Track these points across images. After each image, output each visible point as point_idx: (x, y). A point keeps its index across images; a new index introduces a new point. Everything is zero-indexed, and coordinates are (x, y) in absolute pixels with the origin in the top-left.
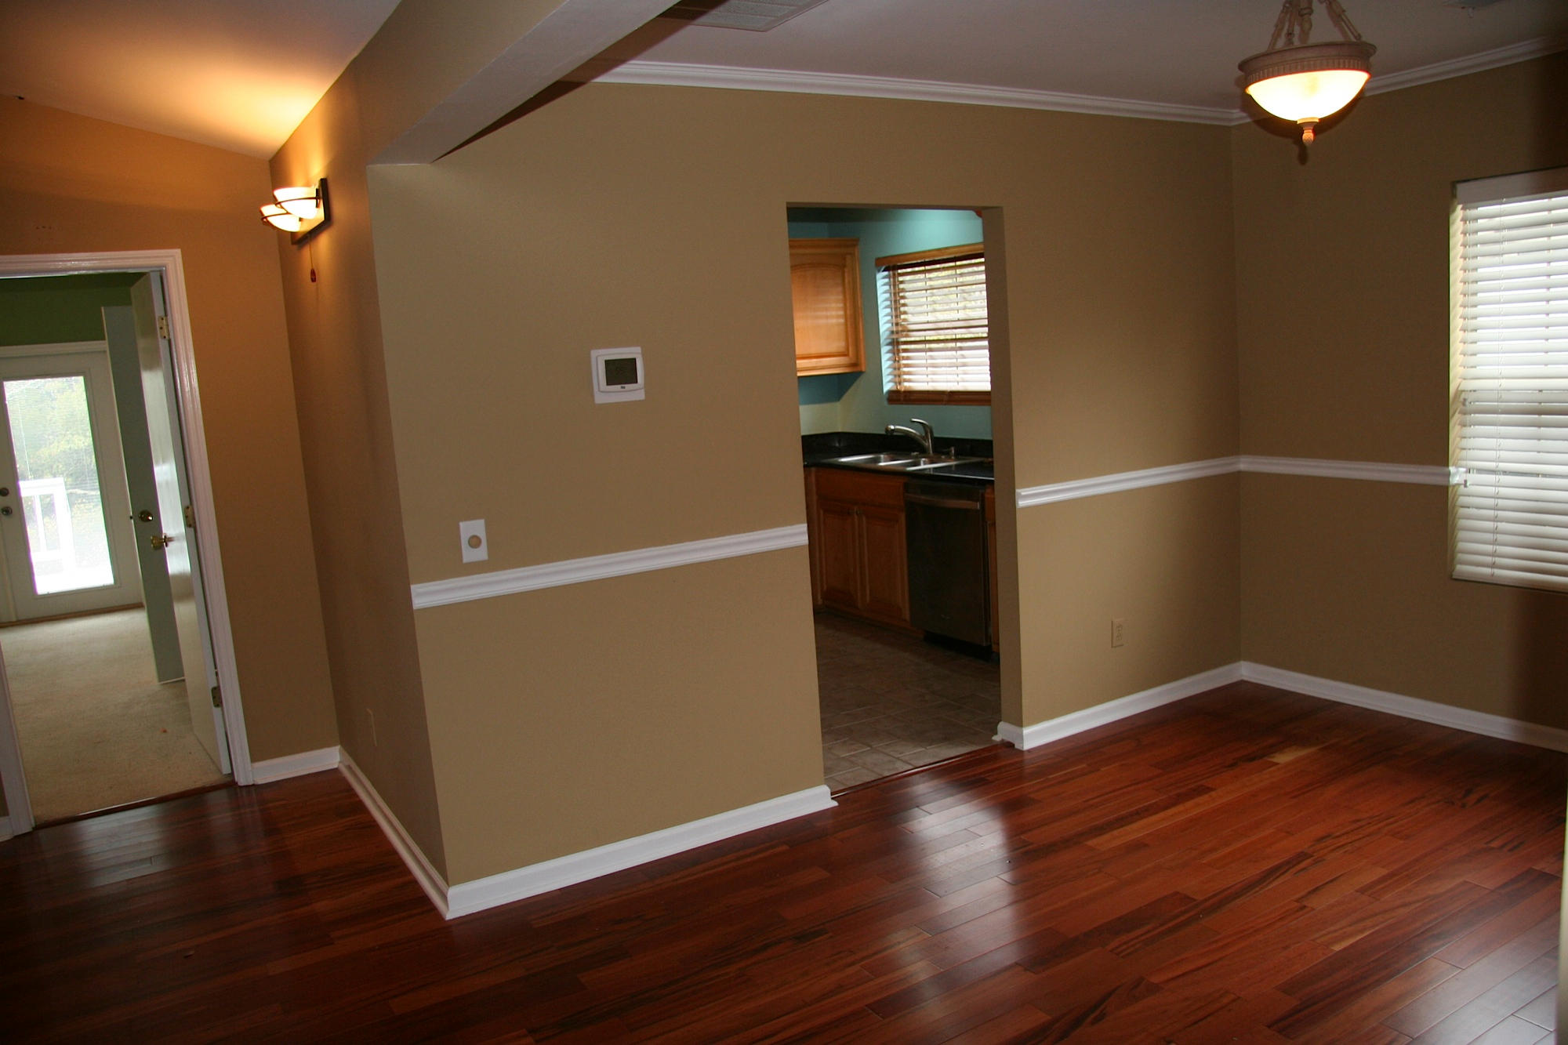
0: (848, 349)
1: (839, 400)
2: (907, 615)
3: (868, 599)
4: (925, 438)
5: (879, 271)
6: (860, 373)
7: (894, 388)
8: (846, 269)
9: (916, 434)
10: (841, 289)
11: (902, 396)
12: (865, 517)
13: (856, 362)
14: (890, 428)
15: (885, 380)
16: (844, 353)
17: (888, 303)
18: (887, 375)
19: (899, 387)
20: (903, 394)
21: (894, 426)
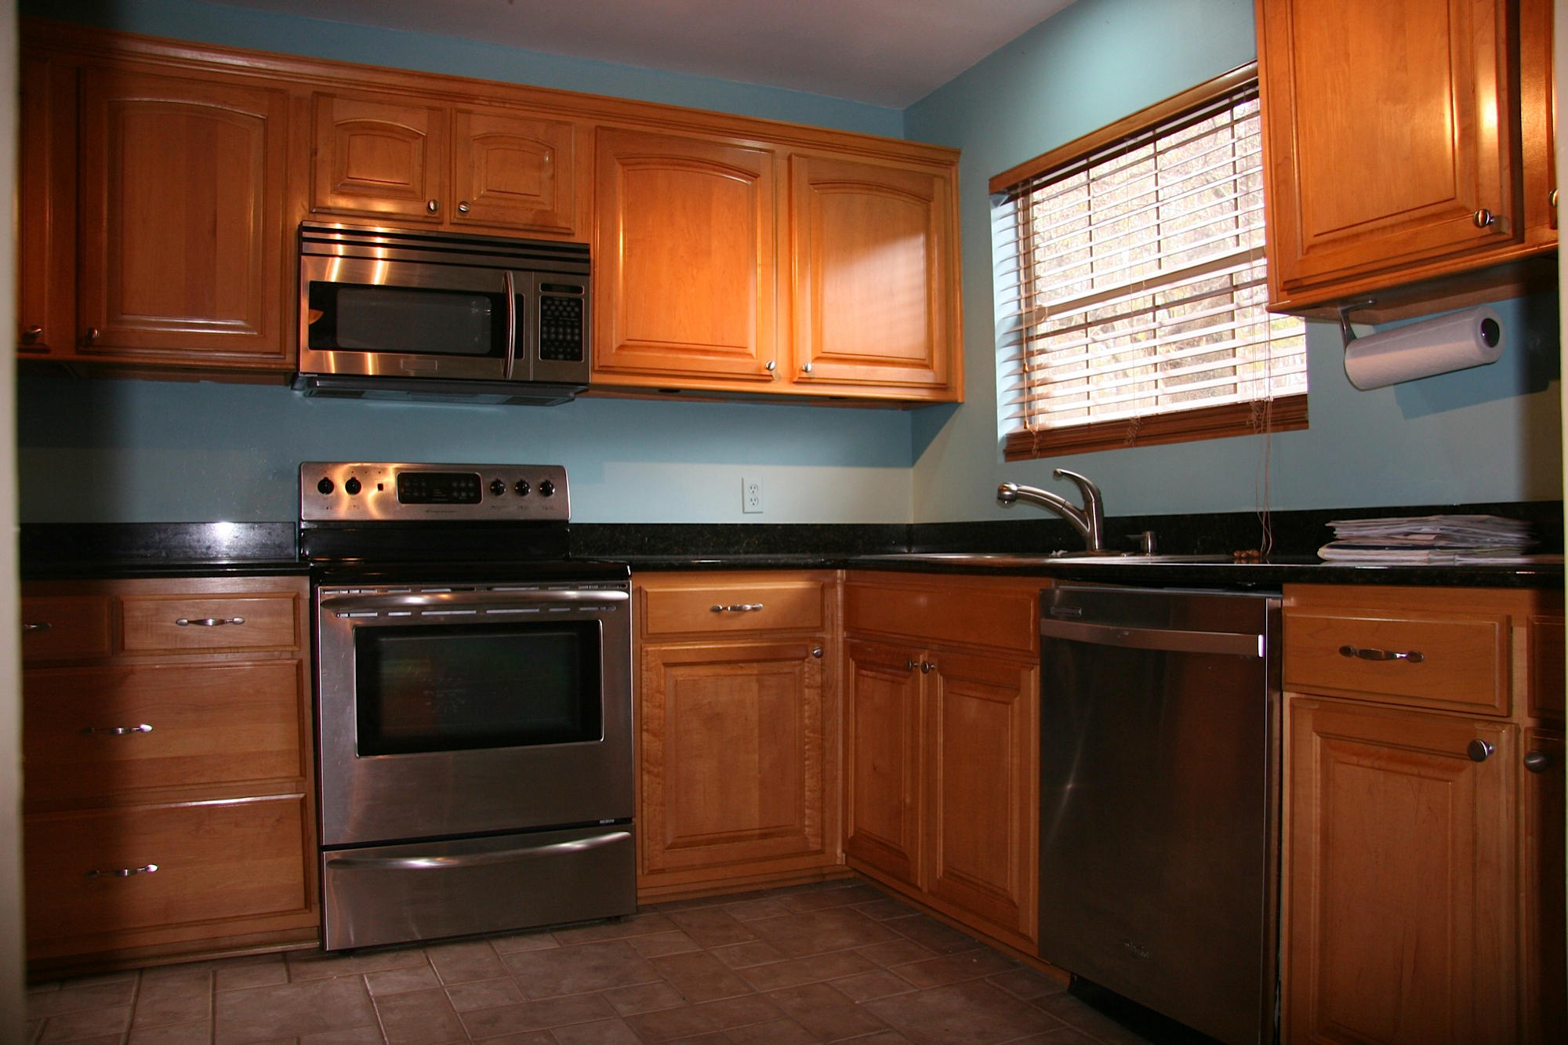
0: (931, 355)
1: (913, 463)
2: (1030, 923)
3: (940, 868)
4: (1085, 514)
5: (996, 204)
6: (954, 405)
7: (1021, 429)
8: (932, 204)
9: (1064, 505)
10: (921, 239)
11: (1036, 441)
12: (942, 678)
13: (944, 381)
14: (1009, 490)
15: (1001, 414)
16: (923, 362)
17: (1012, 264)
18: (1006, 405)
19: (1028, 426)
20: (1037, 436)
21: (1017, 486)
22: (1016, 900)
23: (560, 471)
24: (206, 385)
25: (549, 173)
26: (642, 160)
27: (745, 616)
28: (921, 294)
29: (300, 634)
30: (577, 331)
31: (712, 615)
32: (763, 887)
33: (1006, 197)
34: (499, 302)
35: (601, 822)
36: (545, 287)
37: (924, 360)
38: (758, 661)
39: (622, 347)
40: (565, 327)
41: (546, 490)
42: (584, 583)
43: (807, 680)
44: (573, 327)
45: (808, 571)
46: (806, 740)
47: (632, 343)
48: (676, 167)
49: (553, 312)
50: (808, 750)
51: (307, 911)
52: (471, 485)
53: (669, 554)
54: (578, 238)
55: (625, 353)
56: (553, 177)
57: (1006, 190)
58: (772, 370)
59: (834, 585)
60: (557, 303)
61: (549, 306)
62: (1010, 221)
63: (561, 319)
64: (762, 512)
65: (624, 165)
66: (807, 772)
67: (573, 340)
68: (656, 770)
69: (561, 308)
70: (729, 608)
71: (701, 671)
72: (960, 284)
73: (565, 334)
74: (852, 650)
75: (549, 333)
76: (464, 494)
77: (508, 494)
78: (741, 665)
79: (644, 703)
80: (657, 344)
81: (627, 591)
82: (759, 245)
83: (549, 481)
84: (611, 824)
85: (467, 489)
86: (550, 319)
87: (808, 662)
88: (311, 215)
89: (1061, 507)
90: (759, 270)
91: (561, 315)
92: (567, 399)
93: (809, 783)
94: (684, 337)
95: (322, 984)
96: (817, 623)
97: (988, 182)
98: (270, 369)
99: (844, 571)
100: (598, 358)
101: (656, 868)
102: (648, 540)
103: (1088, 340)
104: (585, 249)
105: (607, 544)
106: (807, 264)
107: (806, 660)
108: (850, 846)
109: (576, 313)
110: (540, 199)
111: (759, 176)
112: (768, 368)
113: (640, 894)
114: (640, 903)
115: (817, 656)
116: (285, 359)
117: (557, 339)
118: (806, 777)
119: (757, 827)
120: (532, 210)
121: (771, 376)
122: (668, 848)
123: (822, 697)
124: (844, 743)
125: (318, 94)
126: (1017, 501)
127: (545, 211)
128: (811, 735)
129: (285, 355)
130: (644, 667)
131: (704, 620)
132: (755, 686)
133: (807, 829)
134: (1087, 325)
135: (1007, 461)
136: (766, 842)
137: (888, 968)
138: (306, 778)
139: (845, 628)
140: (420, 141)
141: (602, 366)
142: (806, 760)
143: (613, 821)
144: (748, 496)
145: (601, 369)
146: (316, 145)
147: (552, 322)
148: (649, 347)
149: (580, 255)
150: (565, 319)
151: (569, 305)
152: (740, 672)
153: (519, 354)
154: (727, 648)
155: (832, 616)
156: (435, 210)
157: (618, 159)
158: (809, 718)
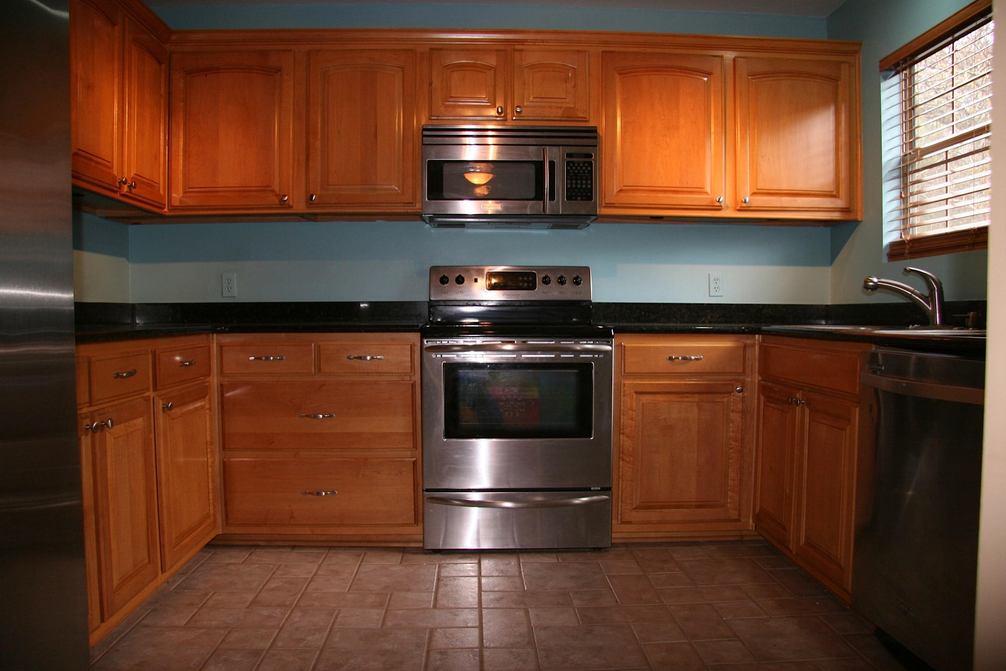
0: (837, 189)
1: (832, 263)
2: (849, 582)
3: (803, 538)
4: (929, 298)
5: (886, 78)
7: (899, 239)
8: (840, 83)
9: (912, 292)
10: (832, 109)
11: (908, 247)
12: (808, 410)
13: (848, 207)
14: (872, 281)
15: (886, 228)
16: (832, 193)
17: (897, 121)
18: (890, 222)
19: (903, 236)
20: (908, 244)
21: (878, 279)
22: (843, 565)
23: (586, 270)
24: (380, 222)
25: (573, 83)
26: (633, 70)
27: (691, 363)
28: (831, 146)
29: (414, 366)
30: (589, 182)
31: (669, 362)
32: (701, 540)
33: (893, 73)
34: (539, 166)
35: (592, 489)
36: (569, 155)
37: (833, 192)
38: (698, 393)
39: (621, 191)
40: (581, 179)
41: (577, 282)
42: (583, 339)
43: (732, 407)
44: (586, 180)
45: (736, 335)
46: (731, 446)
47: (626, 188)
48: (655, 73)
49: (574, 171)
50: (731, 453)
51: (415, 525)
52: (530, 279)
53: (658, 323)
54: (592, 124)
55: (622, 194)
56: (575, 86)
57: (893, 67)
58: (721, 202)
59: (753, 345)
60: (576, 165)
61: (571, 167)
62: (896, 89)
63: (579, 175)
64: (722, 296)
65: (620, 74)
66: (730, 468)
67: (586, 188)
68: (628, 459)
69: (579, 168)
70: (680, 358)
71: (660, 398)
72: (861, 137)
73: (581, 184)
74: (763, 389)
75: (571, 184)
76: (526, 284)
77: (553, 284)
78: (687, 395)
79: (622, 416)
80: (642, 188)
81: (611, 345)
82: (713, 120)
83: (580, 276)
84: (598, 490)
85: (528, 282)
86: (572, 175)
87: (733, 396)
88: (430, 121)
89: (910, 293)
90: (713, 136)
91: (579, 173)
92: (586, 225)
93: (732, 474)
94: (660, 183)
95: (417, 566)
96: (741, 370)
97: (879, 63)
98: (407, 212)
99: (761, 336)
100: (605, 198)
101: (626, 520)
102: (644, 314)
103: (948, 172)
104: (594, 130)
105: (617, 316)
106: (746, 131)
107: (732, 394)
108: (757, 518)
109: (589, 171)
110: (567, 101)
111: (712, 73)
112: (719, 201)
113: (614, 535)
114: (613, 541)
115: (739, 391)
116: (415, 206)
117: (576, 188)
118: (730, 470)
119: (694, 500)
120: (561, 108)
121: (721, 206)
122: (635, 509)
123: (743, 418)
124: (756, 450)
125: (432, 49)
126: (878, 290)
127: (570, 108)
128: (734, 443)
129: (416, 204)
130: (622, 394)
131: (662, 365)
132: (696, 410)
133: (729, 505)
134: (947, 161)
135: (889, 261)
136: (700, 510)
137: (756, 600)
138: (417, 449)
139: (760, 374)
140: (493, 70)
141: (607, 204)
142: (729, 459)
143: (600, 488)
144: (713, 285)
145: (606, 205)
146: (431, 79)
147: (574, 177)
148: (638, 190)
149: (592, 133)
150: (582, 175)
151: (584, 166)
152: (686, 400)
153: (552, 197)
154: (677, 384)
155: (752, 365)
156: (502, 112)
157: (616, 71)
158: (733, 432)
